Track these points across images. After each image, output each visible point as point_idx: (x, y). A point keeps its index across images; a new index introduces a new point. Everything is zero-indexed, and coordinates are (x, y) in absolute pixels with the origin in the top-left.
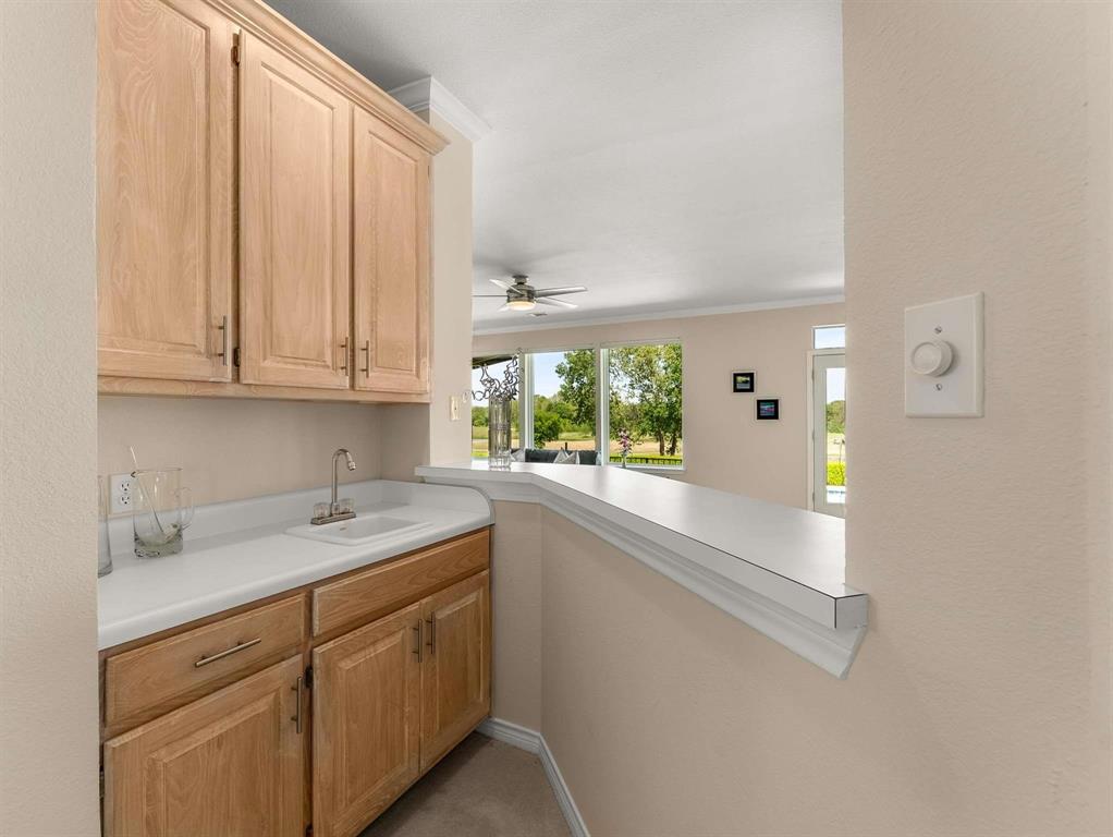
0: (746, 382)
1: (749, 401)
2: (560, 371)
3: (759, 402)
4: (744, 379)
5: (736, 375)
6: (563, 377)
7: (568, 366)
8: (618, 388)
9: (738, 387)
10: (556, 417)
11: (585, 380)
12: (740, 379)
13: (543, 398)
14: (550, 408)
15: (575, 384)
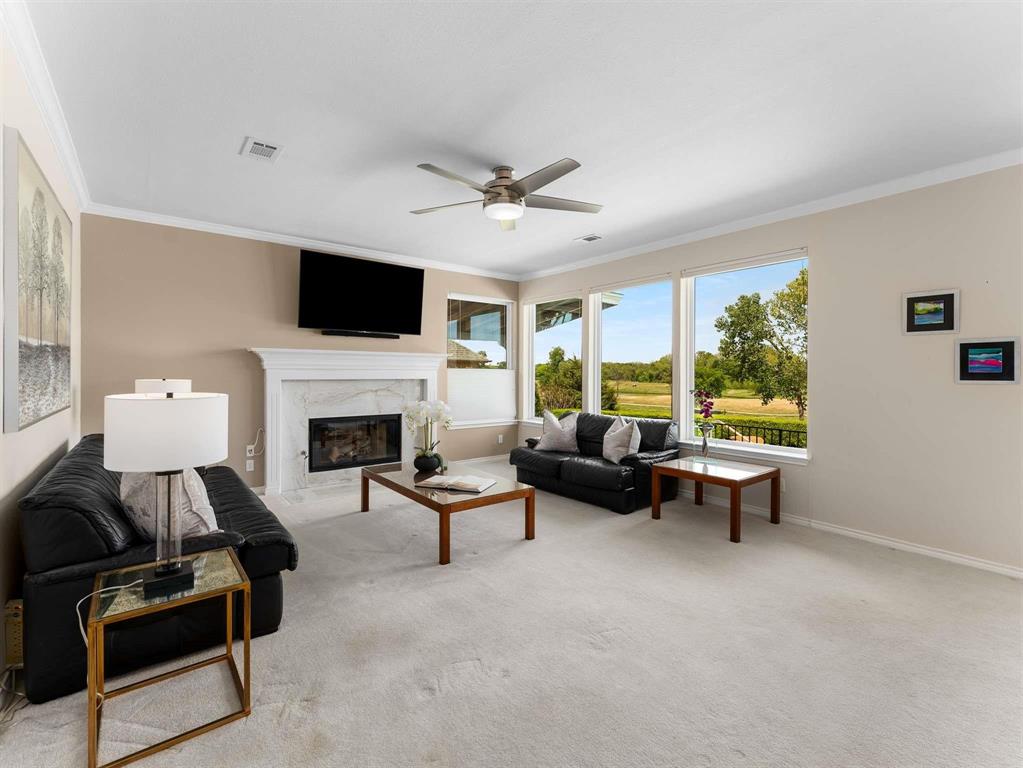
0: (936, 312)
1: (943, 347)
2: (720, 325)
3: (965, 349)
4: (930, 306)
5: (912, 302)
6: (723, 332)
7: (729, 320)
8: (789, 341)
9: (918, 321)
10: (719, 373)
11: (749, 334)
12: (920, 307)
13: (709, 354)
14: (716, 365)
15: (737, 339)
